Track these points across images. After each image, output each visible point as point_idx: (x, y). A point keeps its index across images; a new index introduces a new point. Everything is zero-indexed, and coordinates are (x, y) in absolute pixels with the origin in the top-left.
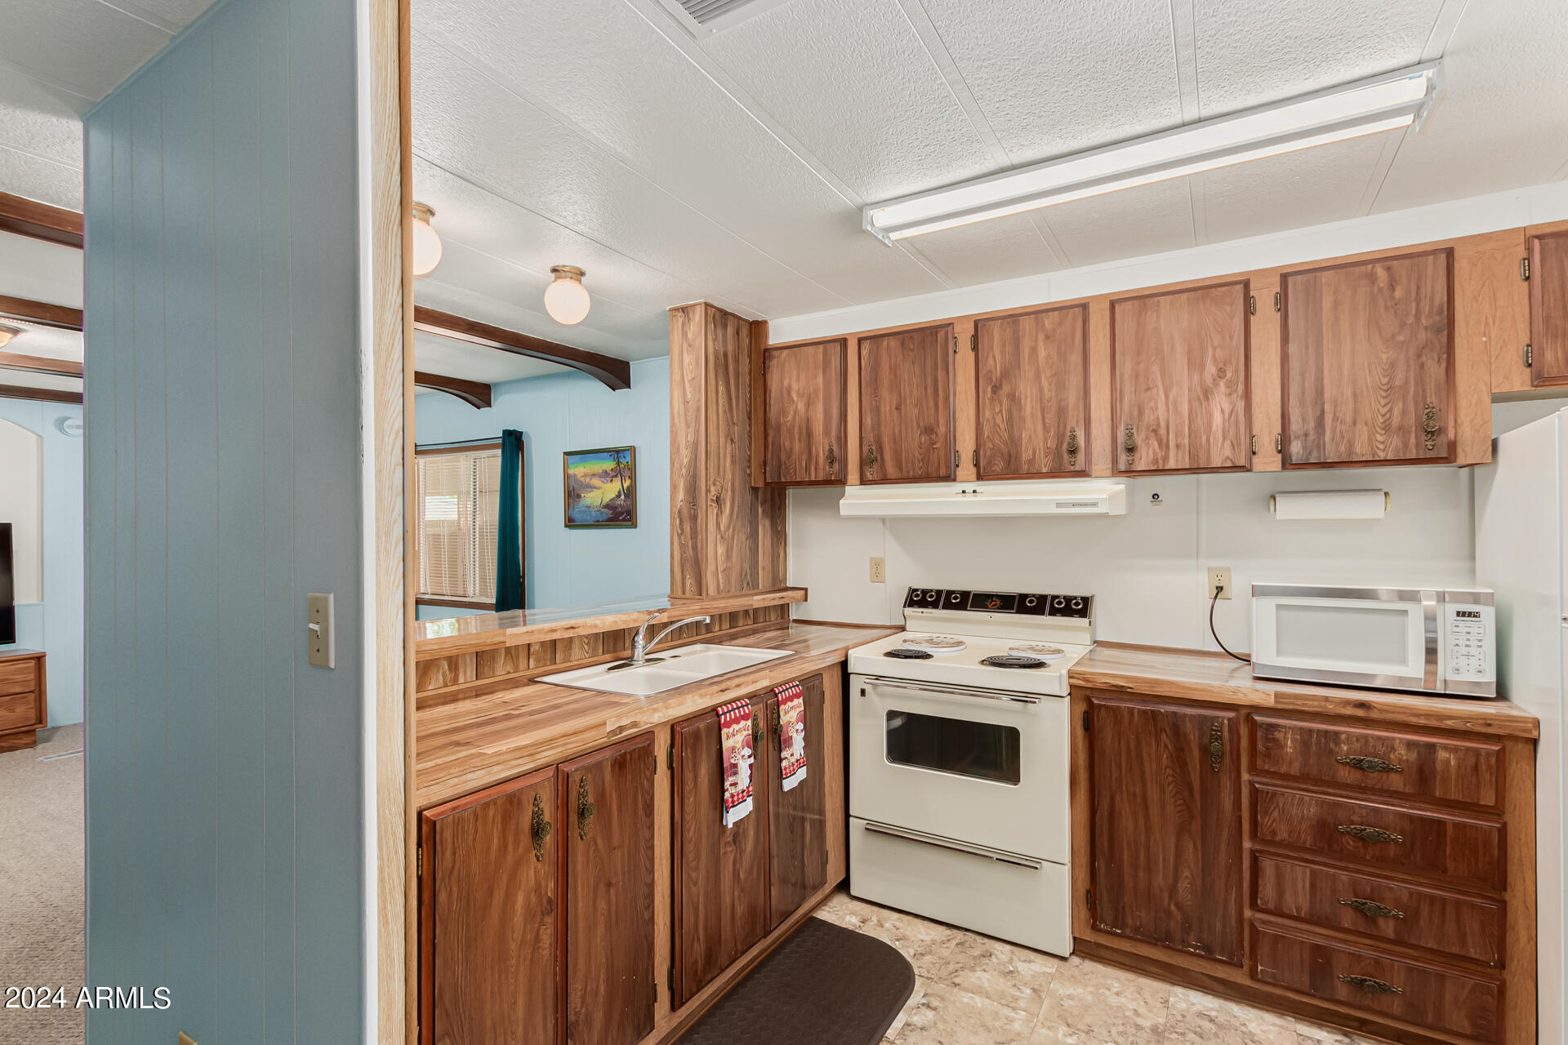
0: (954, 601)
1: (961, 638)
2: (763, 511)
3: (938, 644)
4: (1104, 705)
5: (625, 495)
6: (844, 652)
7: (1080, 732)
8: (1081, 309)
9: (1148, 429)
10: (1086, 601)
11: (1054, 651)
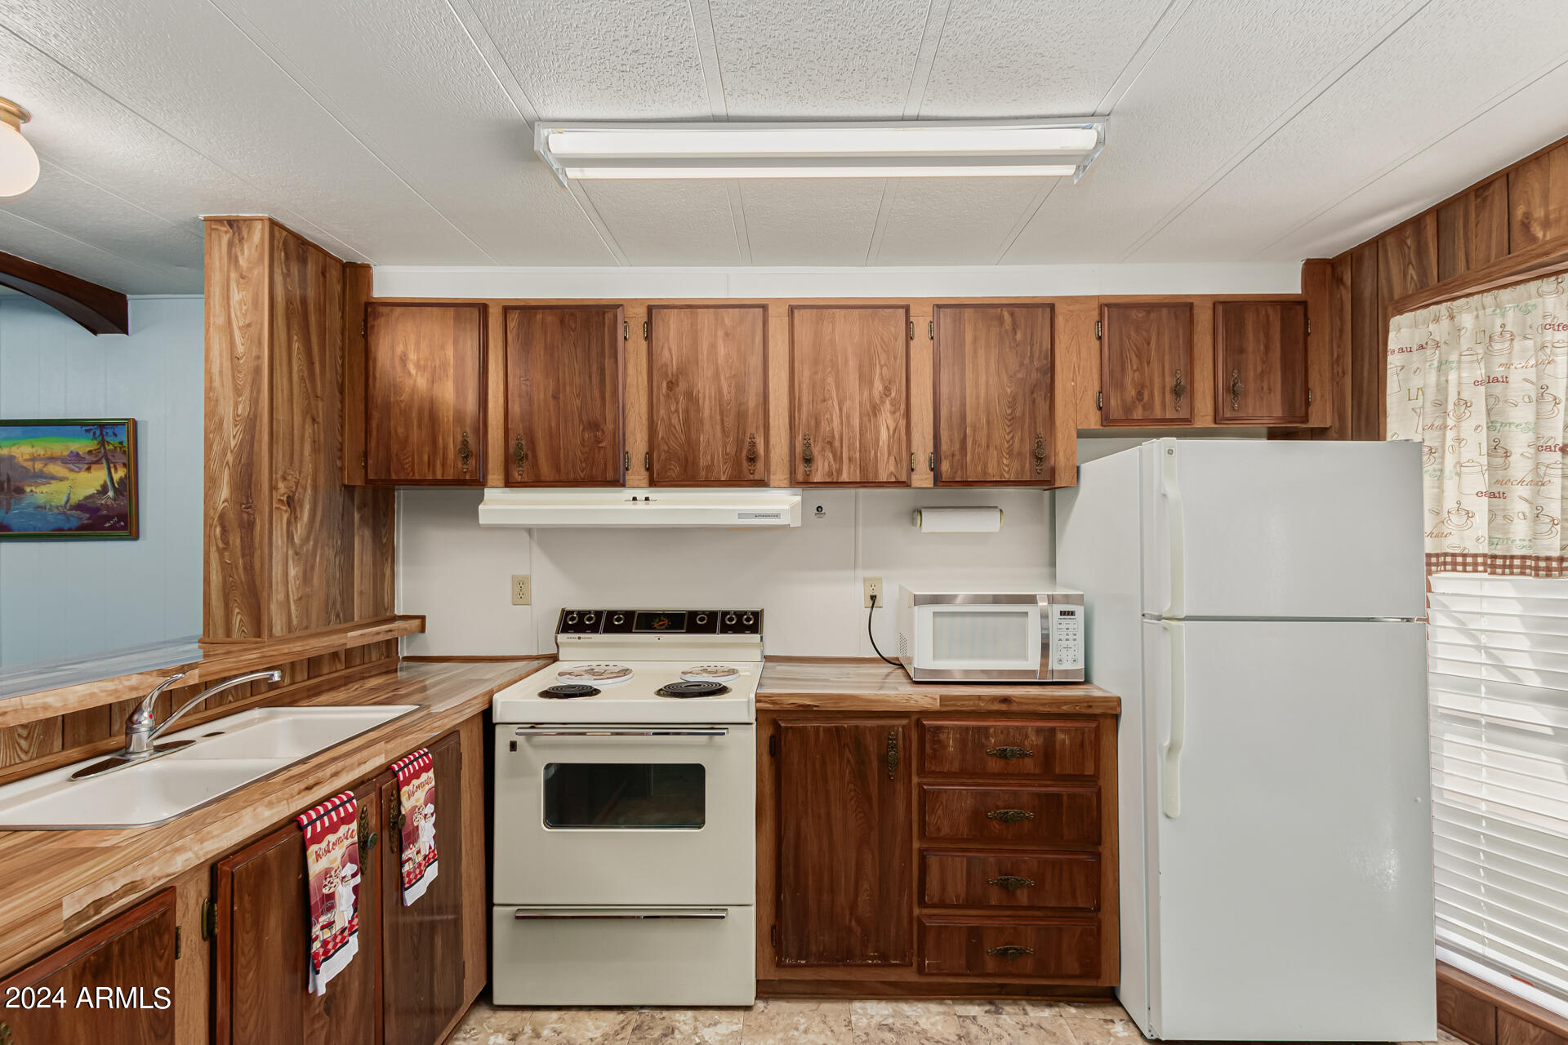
0: (616, 623)
1: (626, 665)
2: (361, 518)
3: (601, 674)
4: (791, 727)
5: (116, 490)
6: (487, 697)
7: (766, 758)
8: (761, 309)
9: (824, 440)
10: (757, 615)
11: (729, 671)
